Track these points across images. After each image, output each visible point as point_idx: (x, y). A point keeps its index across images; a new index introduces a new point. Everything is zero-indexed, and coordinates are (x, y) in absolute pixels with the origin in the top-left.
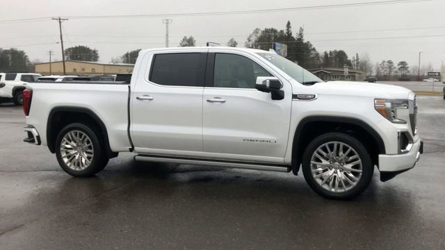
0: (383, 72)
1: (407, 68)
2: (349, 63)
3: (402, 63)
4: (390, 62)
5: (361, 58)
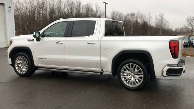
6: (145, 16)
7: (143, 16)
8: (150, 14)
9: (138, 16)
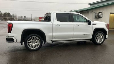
0: (20, 19)
1: (26, 18)
2: (11, 16)
3: (25, 17)
4: (22, 16)
5: (14, 15)
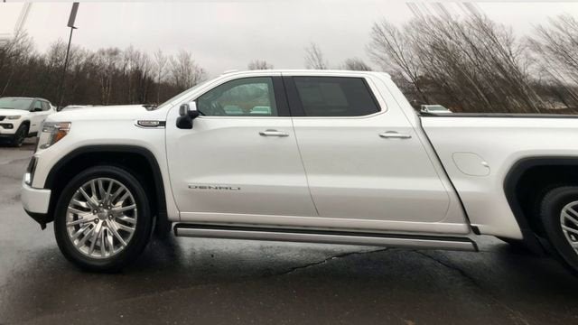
6: (145, 57)
7: (141, 57)
8: (160, 52)
9: (128, 55)
